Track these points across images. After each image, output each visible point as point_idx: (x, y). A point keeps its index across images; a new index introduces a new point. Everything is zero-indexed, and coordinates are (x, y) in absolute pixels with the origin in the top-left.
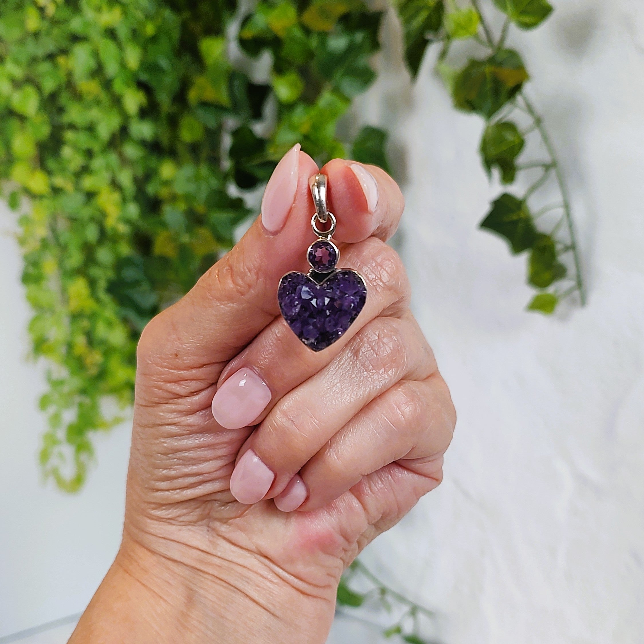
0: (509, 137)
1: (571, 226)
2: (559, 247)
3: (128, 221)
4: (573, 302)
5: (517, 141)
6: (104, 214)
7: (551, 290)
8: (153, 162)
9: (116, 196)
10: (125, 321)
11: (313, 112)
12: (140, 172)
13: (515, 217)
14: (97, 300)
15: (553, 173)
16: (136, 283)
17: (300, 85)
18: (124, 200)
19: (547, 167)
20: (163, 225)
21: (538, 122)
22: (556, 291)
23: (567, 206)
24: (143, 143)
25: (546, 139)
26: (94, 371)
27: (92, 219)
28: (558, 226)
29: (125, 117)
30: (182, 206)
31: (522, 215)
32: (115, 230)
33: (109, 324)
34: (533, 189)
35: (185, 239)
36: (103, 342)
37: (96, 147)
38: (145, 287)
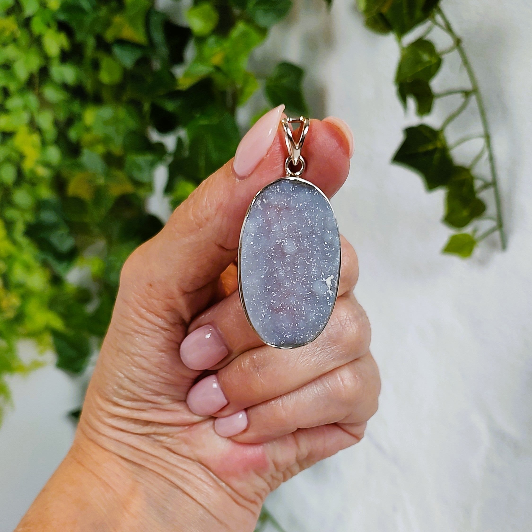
0: (426, 57)
1: (491, 158)
2: (478, 184)
3: (47, 165)
4: (493, 245)
5: (434, 61)
6: (22, 156)
7: (468, 230)
8: (76, 107)
9: (35, 138)
10: (45, 264)
11: (227, 44)
12: (62, 116)
13: (430, 147)
14: (14, 242)
15: (473, 99)
16: (53, 227)
17: (215, 16)
18: (44, 143)
19: (467, 94)
20: (80, 167)
21: (458, 42)
22: (475, 231)
23: (487, 137)
24: (65, 86)
25: (466, 62)
26: (10, 314)
27: (8, 160)
28: (478, 158)
29: (46, 58)
30: (100, 149)
31: (439, 145)
32: (33, 172)
33: (27, 267)
34: (450, 119)
35: (101, 181)
36: (20, 286)
37: (12, 87)
38: (63, 231)
